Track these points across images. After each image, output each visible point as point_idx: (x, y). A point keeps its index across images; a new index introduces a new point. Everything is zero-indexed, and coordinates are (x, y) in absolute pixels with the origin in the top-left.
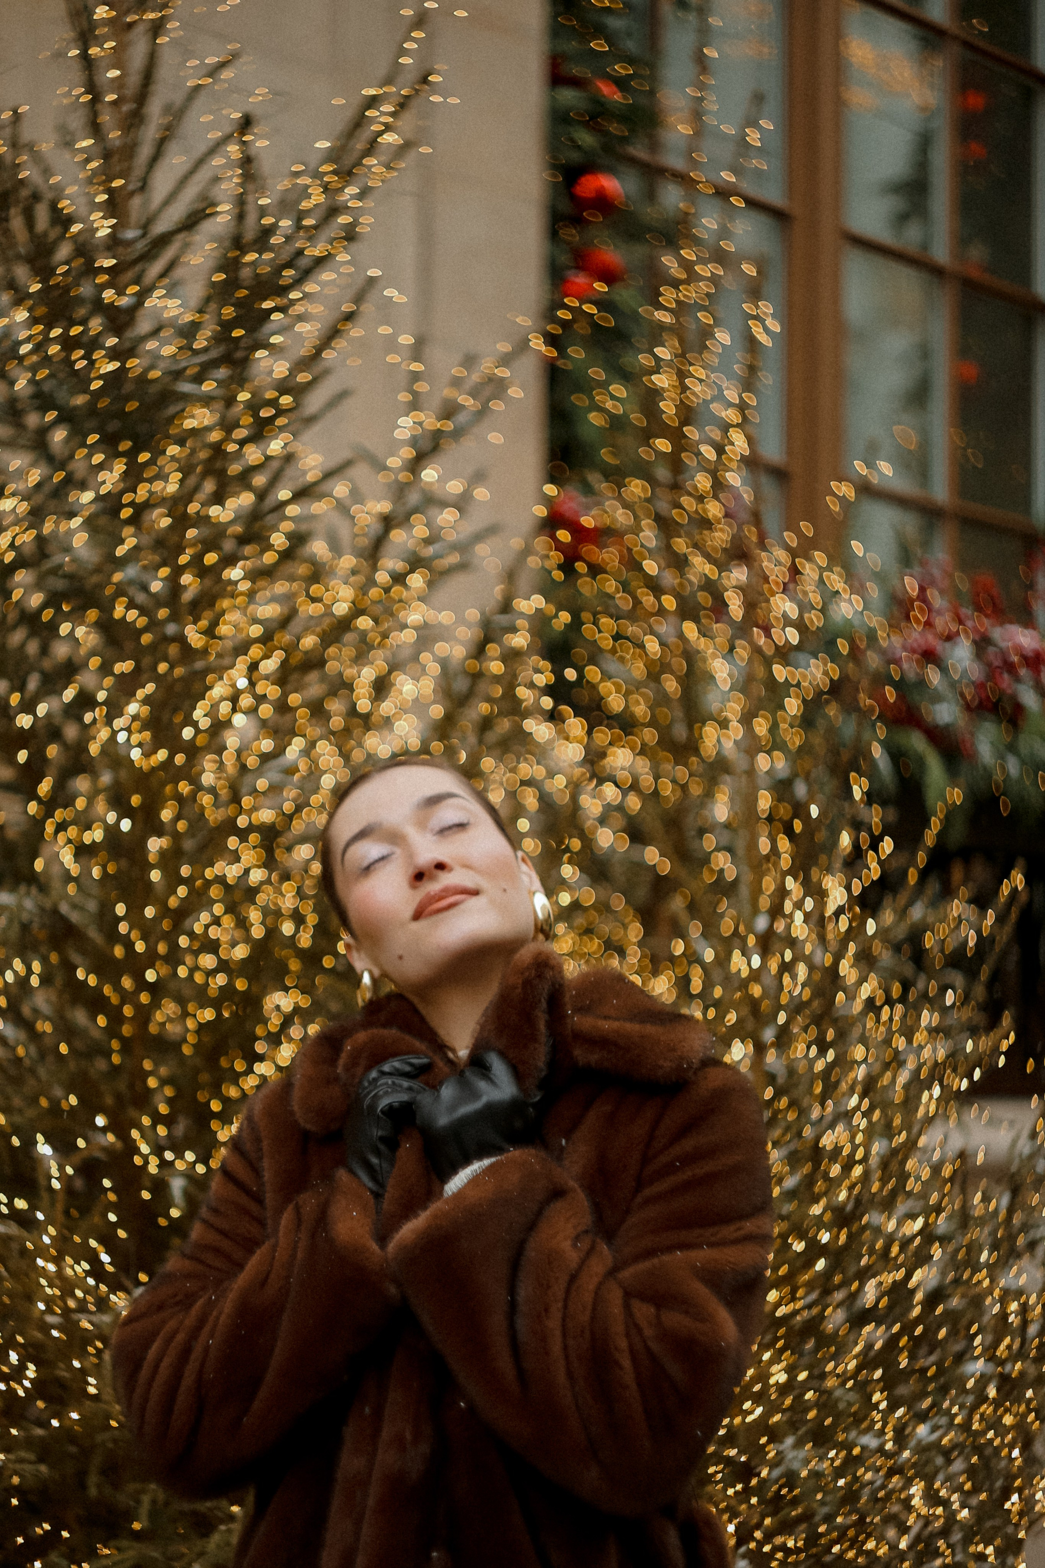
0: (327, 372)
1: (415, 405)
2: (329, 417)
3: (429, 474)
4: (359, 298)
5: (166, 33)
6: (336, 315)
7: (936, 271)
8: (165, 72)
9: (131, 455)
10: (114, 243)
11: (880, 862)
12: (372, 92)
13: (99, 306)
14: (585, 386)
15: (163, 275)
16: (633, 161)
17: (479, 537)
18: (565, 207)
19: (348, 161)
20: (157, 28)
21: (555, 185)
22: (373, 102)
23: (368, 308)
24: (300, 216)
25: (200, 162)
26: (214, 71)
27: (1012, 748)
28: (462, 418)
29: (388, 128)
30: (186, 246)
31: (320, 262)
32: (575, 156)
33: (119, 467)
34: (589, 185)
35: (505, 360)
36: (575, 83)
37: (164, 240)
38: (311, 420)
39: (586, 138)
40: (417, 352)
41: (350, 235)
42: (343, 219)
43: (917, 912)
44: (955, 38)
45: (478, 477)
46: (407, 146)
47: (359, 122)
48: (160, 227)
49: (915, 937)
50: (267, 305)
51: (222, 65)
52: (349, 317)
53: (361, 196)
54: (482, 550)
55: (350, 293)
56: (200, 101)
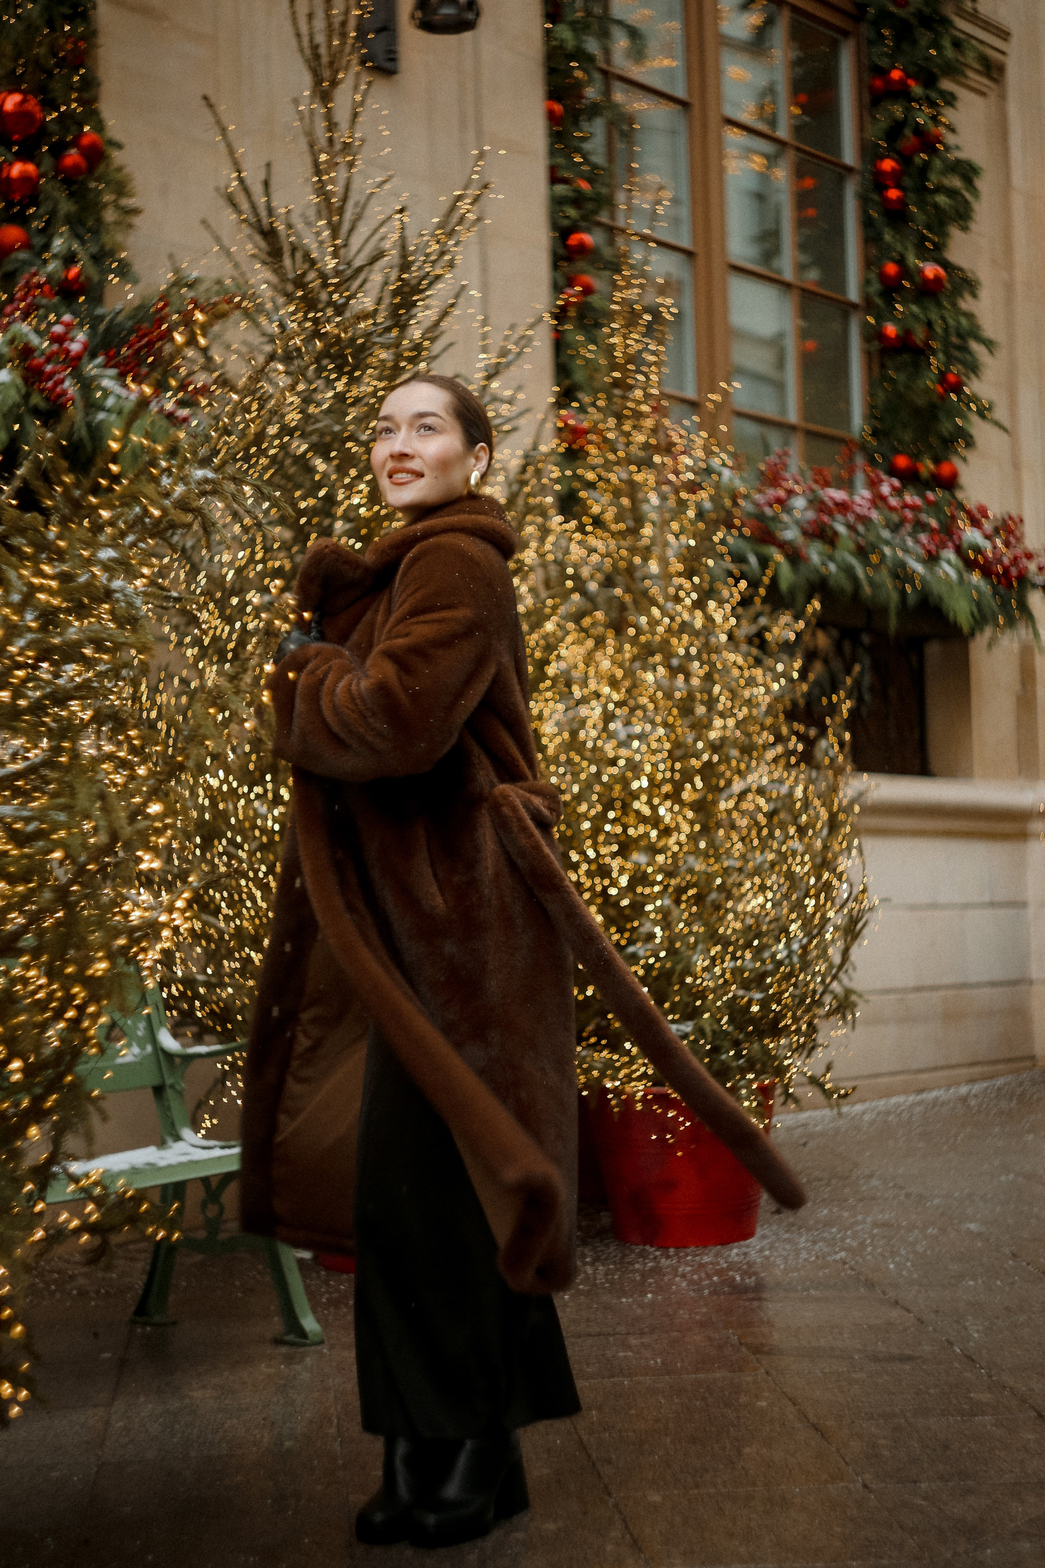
0: (442, 333)
1: (484, 349)
2: (445, 354)
3: (495, 385)
4: (457, 296)
5: (356, 166)
6: (445, 305)
7: (786, 286)
8: (355, 186)
9: (350, 373)
10: (337, 273)
11: (740, 593)
12: (459, 193)
13: (330, 303)
14: (574, 346)
15: (361, 286)
16: (599, 224)
17: (521, 414)
18: (561, 251)
19: (449, 228)
20: (351, 165)
21: (554, 238)
22: (459, 198)
23: (461, 300)
24: (427, 255)
25: (376, 231)
26: (381, 185)
27: (831, 558)
28: (511, 357)
29: (468, 211)
30: (371, 271)
31: (438, 277)
32: (566, 223)
33: (344, 380)
34: (574, 240)
35: (531, 326)
36: (565, 181)
37: (360, 269)
38: (435, 357)
39: (572, 212)
40: (484, 323)
41: (451, 265)
42: (447, 257)
43: (763, 621)
44: (792, 146)
45: (519, 388)
46: (479, 220)
47: (453, 208)
48: (358, 263)
49: (760, 635)
50: (415, 298)
51: (384, 182)
52: (452, 305)
53: (456, 245)
54: (522, 422)
55: (453, 293)
56: (373, 201)
